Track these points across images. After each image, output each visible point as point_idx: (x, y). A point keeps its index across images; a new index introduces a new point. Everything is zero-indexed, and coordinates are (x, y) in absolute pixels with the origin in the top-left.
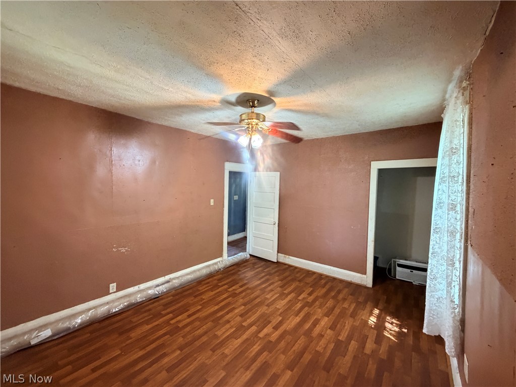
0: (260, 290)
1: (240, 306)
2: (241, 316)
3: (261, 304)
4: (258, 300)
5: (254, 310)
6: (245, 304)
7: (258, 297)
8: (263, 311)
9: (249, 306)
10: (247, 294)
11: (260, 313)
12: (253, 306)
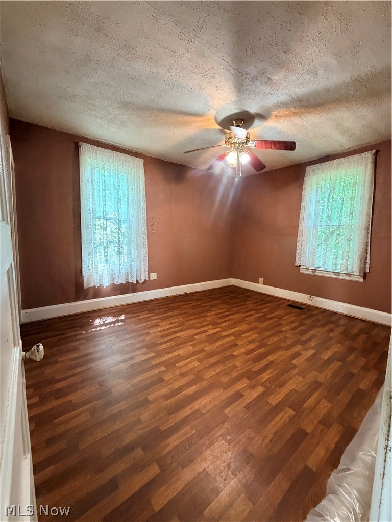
0: (204, 380)
1: (239, 356)
2: (236, 345)
3: (211, 355)
4: (213, 360)
5: (221, 348)
6: (233, 357)
7: (212, 366)
8: (211, 346)
9: (228, 353)
10: (227, 374)
11: (214, 344)
12: (221, 353)
